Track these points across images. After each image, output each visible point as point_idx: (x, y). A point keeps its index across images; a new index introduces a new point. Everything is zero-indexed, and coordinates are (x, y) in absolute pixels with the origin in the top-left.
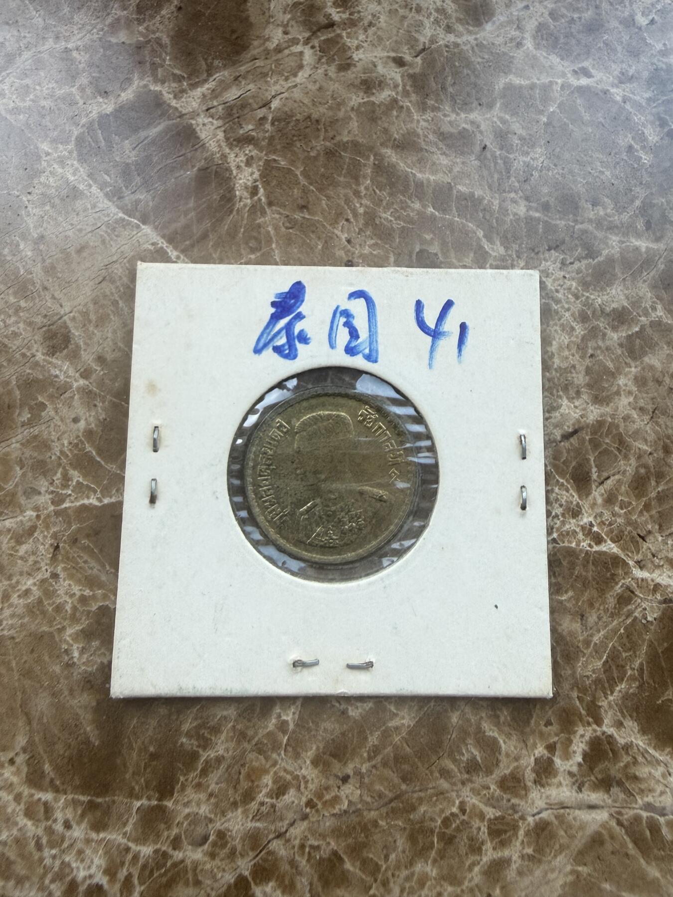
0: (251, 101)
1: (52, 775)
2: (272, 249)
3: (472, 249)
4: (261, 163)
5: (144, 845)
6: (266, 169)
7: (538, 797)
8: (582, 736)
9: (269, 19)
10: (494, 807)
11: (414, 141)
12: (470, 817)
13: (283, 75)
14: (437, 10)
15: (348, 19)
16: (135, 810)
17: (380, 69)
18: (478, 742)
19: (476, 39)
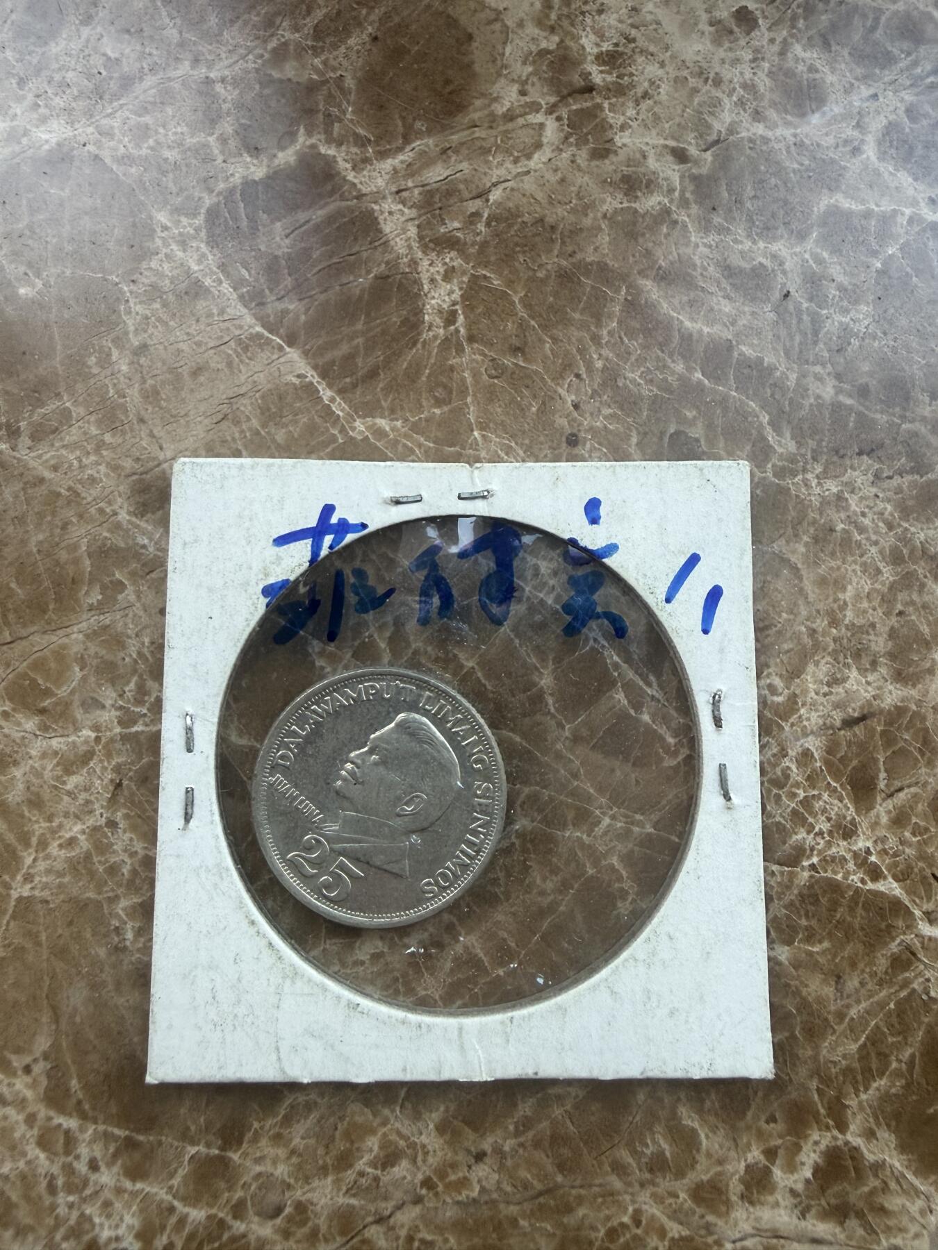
0: (462, 186)
1: (80, 1095)
2: (466, 404)
3: (749, 440)
4: (465, 279)
5: (194, 1206)
6: (471, 289)
7: (744, 1217)
8: (816, 1143)
9: (500, 70)
10: (681, 1224)
11: (689, 275)
12: (647, 1233)
13: (512, 154)
14: (744, 86)
15: (613, 83)
16: (187, 1158)
17: (652, 163)
18: (670, 1131)
19: (795, 136)
